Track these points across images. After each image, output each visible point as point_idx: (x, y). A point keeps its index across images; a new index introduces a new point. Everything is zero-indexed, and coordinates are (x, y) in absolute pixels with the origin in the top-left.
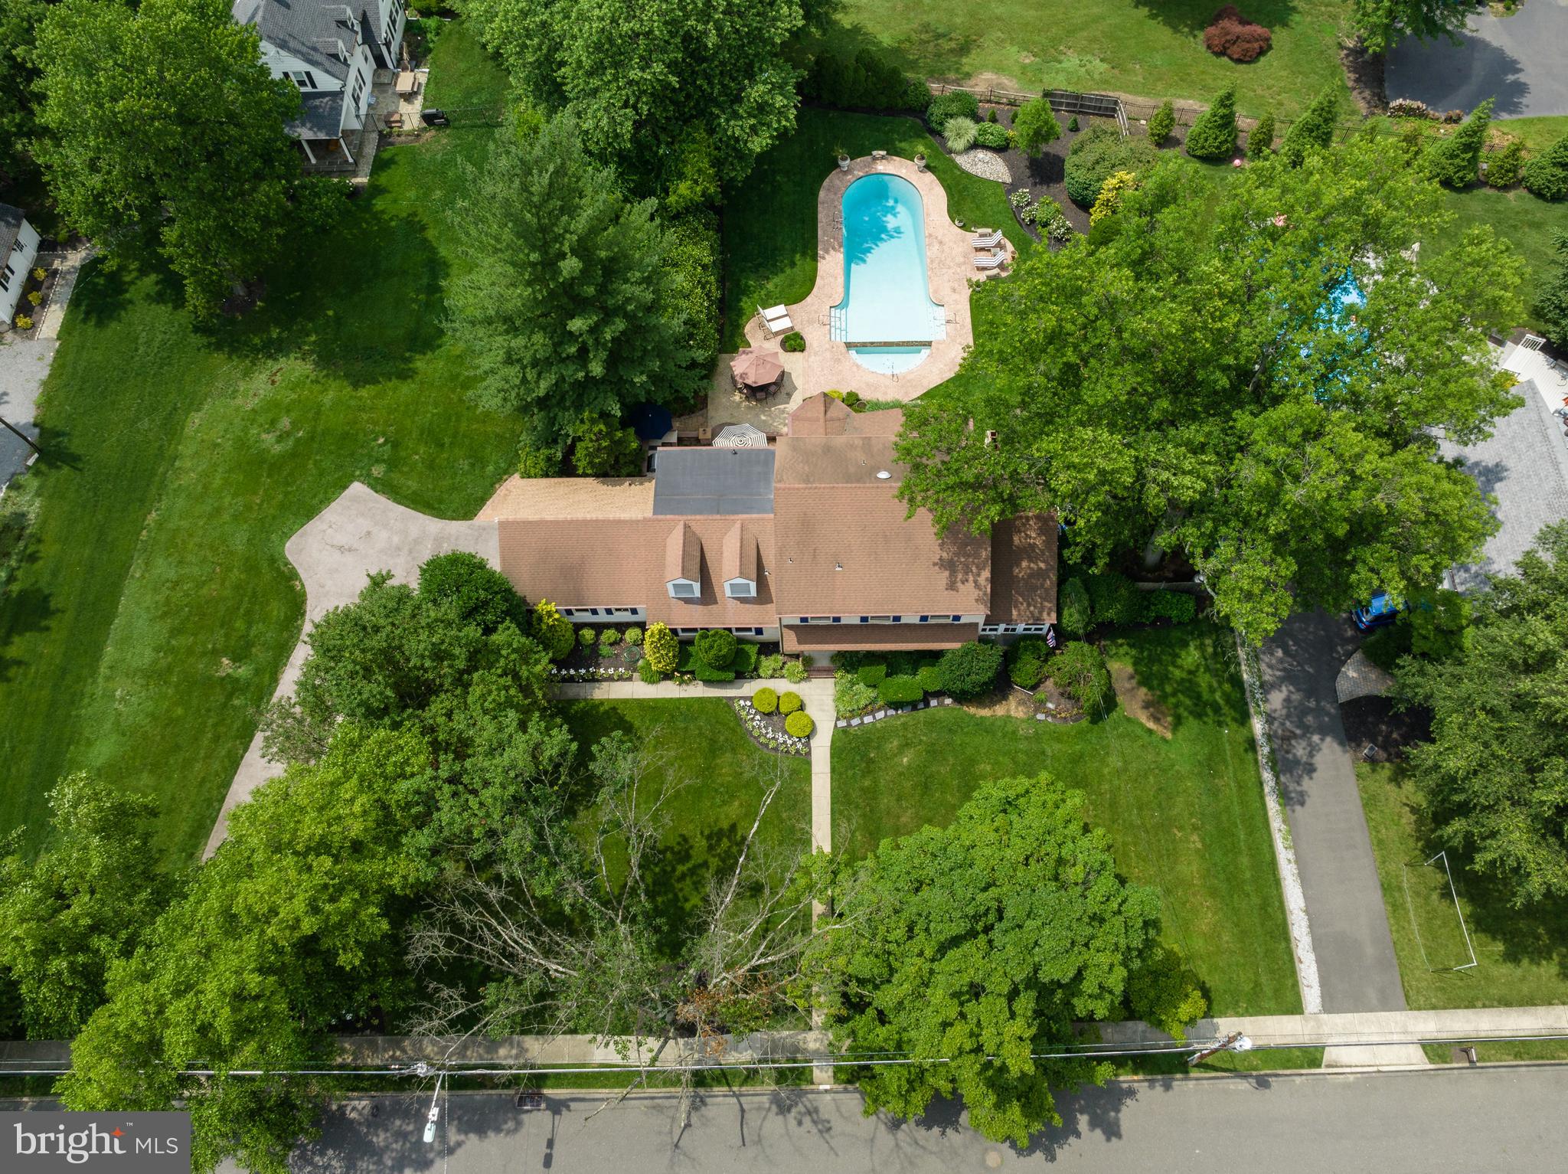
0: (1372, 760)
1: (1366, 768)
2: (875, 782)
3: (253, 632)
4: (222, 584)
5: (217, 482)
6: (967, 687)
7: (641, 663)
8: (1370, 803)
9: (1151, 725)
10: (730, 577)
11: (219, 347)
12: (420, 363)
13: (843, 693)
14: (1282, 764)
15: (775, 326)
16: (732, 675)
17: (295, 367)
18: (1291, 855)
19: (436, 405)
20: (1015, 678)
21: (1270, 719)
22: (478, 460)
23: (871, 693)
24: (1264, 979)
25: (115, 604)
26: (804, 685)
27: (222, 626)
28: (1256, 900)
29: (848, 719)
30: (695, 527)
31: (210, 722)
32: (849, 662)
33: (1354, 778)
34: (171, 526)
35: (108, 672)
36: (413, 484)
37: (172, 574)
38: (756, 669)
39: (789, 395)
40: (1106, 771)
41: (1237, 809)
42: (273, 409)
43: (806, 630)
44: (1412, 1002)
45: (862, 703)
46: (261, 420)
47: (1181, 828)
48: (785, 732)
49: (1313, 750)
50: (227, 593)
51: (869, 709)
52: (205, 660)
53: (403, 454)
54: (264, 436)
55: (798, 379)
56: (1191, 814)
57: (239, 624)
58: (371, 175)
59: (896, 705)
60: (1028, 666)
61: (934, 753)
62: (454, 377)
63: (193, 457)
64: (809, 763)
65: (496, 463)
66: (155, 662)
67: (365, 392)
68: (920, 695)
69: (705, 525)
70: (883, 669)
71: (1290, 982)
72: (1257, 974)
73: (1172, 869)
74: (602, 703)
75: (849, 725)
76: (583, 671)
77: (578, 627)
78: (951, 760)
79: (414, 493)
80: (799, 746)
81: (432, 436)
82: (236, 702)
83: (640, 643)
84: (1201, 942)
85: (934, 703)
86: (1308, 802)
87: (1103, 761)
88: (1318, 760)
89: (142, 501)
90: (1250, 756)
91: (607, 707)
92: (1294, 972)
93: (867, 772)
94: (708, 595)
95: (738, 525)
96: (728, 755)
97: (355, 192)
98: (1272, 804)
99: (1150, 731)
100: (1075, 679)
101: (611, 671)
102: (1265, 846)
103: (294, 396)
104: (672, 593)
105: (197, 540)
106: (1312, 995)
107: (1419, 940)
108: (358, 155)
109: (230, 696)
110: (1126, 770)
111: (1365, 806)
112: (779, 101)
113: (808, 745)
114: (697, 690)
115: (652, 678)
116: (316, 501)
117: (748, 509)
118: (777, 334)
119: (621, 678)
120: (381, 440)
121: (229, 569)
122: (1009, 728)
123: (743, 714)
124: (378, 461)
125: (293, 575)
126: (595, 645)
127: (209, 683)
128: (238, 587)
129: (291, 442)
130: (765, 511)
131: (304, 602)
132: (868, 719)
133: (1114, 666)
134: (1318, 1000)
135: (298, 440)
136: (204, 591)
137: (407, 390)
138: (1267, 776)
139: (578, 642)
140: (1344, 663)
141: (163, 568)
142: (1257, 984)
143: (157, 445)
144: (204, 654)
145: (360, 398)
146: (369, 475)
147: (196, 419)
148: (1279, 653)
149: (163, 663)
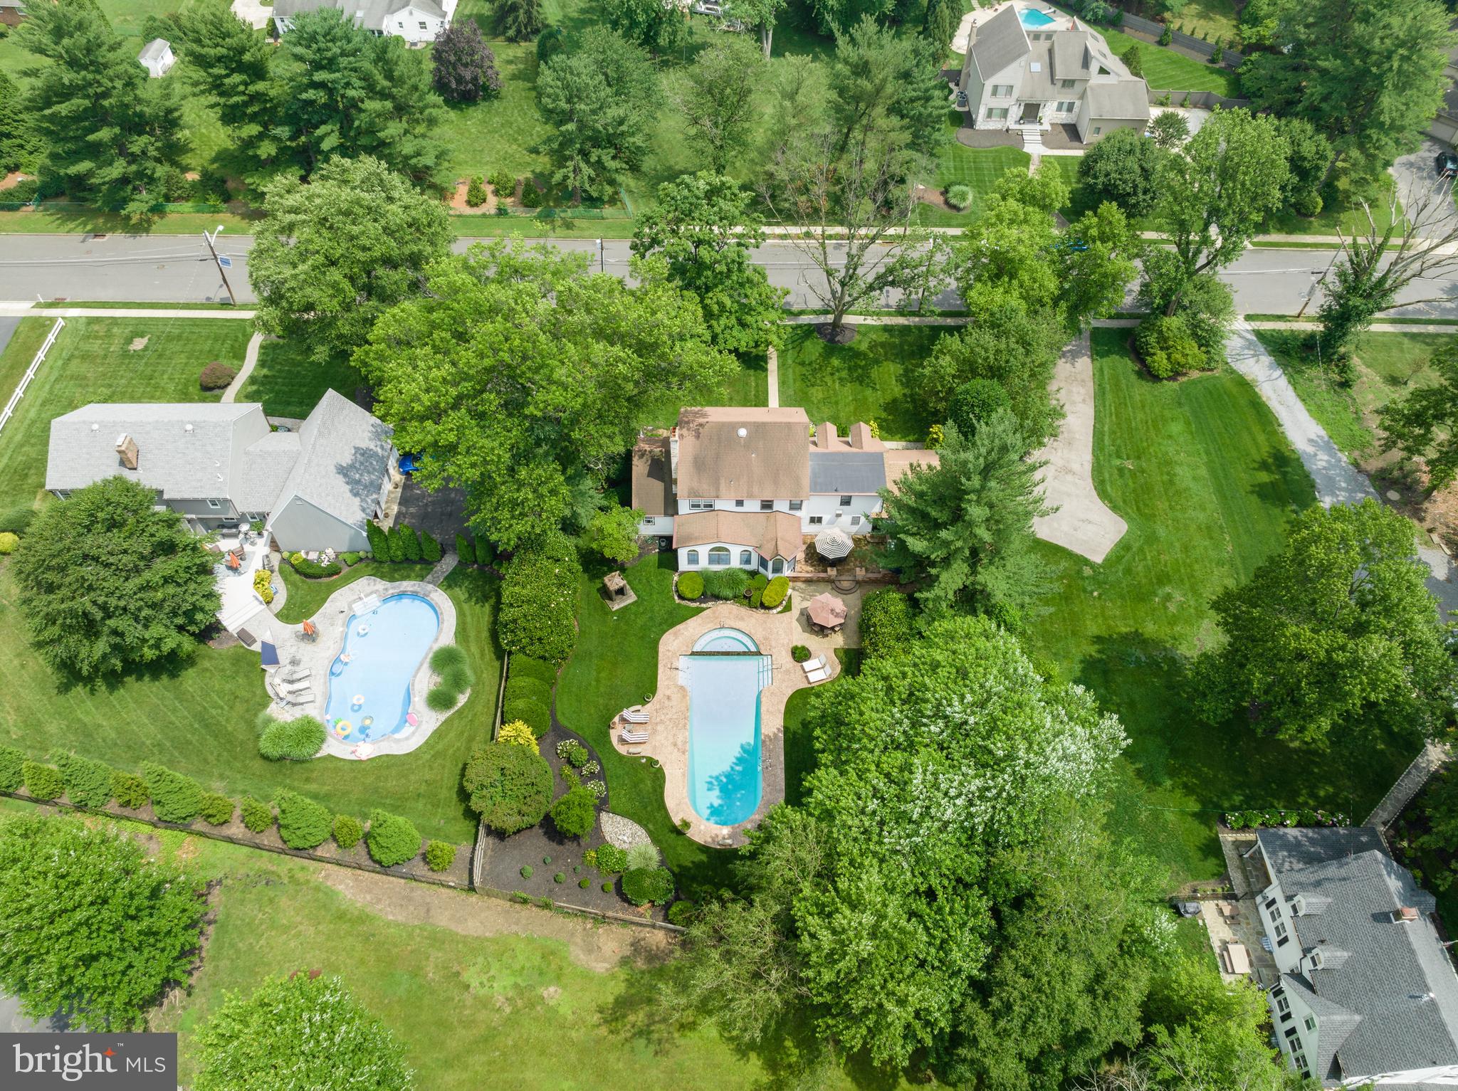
17: (1191, 650)
35: (1198, 464)
52: (1144, 467)
55: (796, 627)
58: (1219, 841)
66: (1173, 468)
109: (1118, 451)
120: (1095, 594)
124: (1091, 578)
125: (1113, 509)
127: (1134, 456)
129: (1161, 593)
131: (1099, 495)
135: (1156, 595)
137: (1093, 629)
144: (1146, 470)
146: (1092, 567)
149: (1168, 467)
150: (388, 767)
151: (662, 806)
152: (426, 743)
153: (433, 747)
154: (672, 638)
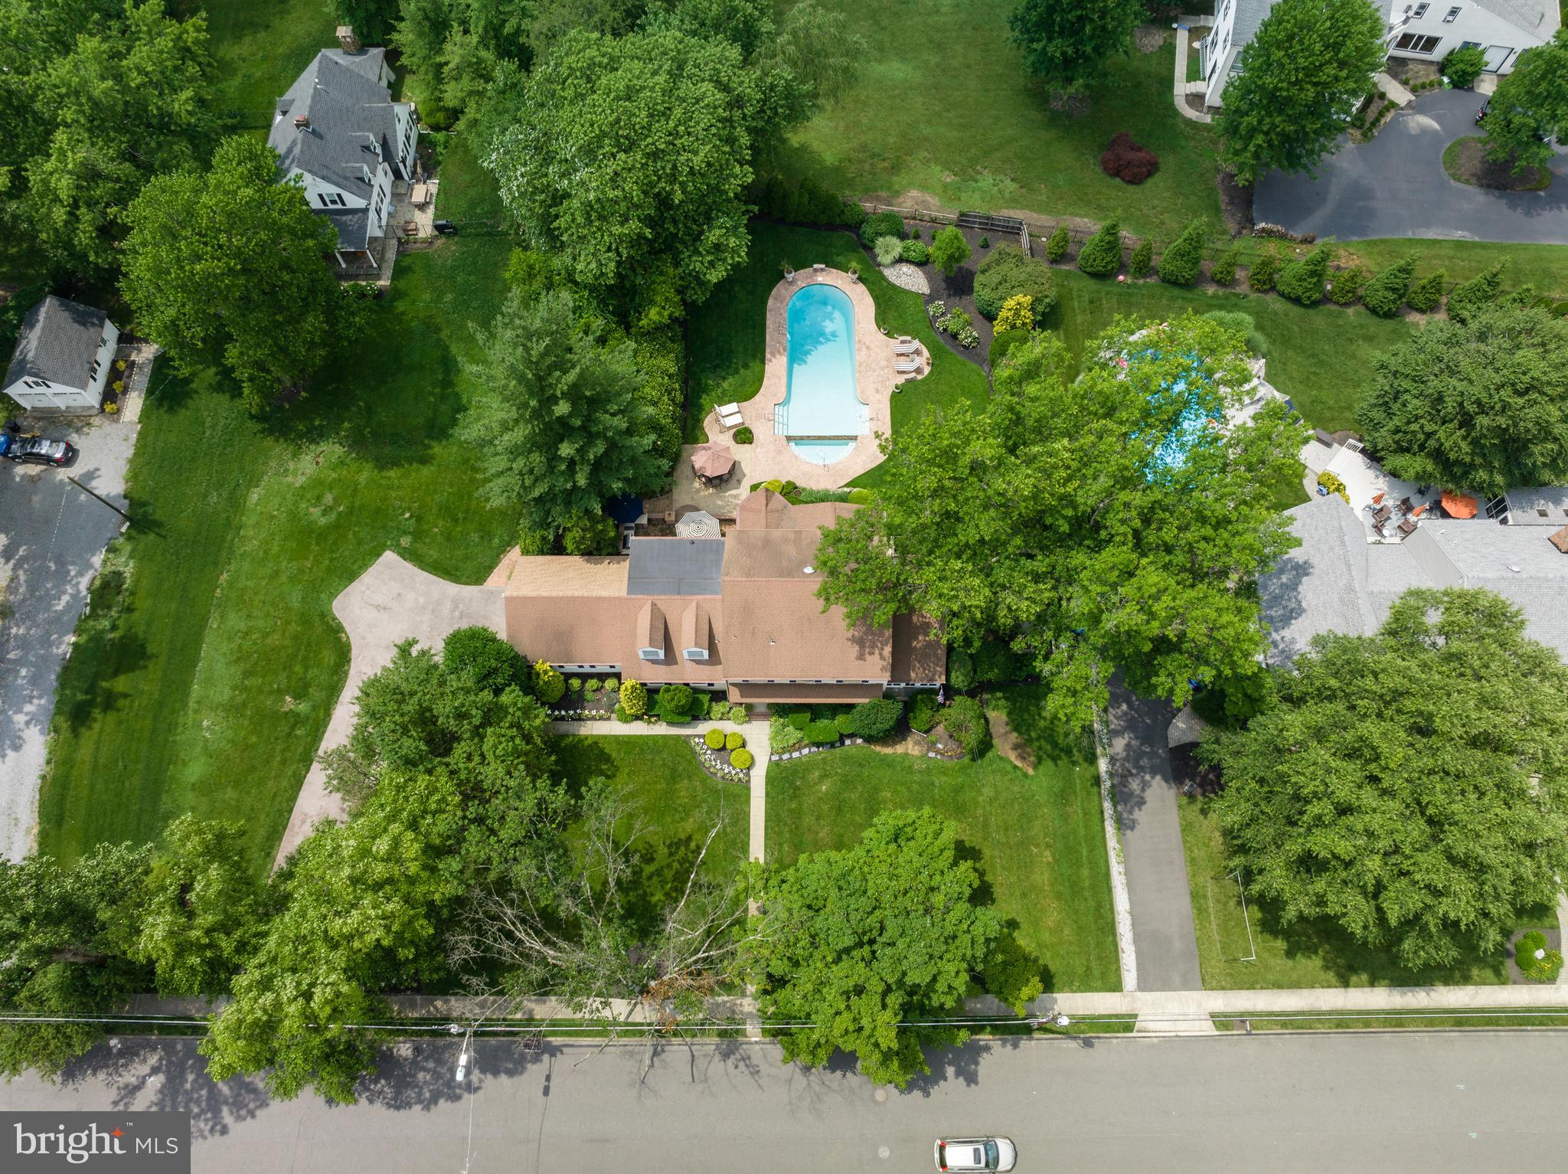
0: (1191, 796)
1: (1185, 800)
2: (800, 804)
3: (310, 675)
4: (283, 635)
5: (275, 549)
6: (874, 733)
7: (617, 706)
8: (1187, 828)
9: (1019, 764)
10: (687, 645)
11: (270, 432)
12: (437, 449)
13: (777, 733)
14: (1121, 796)
15: (730, 422)
16: (689, 719)
17: (331, 450)
18: (1121, 869)
19: (451, 485)
20: (912, 724)
21: (1113, 760)
22: (486, 535)
23: (799, 734)
24: (1094, 965)
25: (198, 650)
26: (745, 726)
27: (284, 669)
28: (1092, 903)
29: (780, 754)
30: (662, 606)
31: (278, 748)
32: (782, 711)
33: (1176, 809)
34: (240, 585)
35: (196, 706)
36: (434, 554)
37: (242, 626)
38: (708, 713)
39: (739, 482)
40: (981, 799)
41: (1082, 832)
42: (318, 485)
43: (746, 688)
44: (1207, 983)
45: (791, 742)
46: (309, 496)
47: (1037, 846)
48: (730, 764)
49: (1145, 785)
50: (287, 642)
51: (797, 746)
52: (272, 698)
53: (425, 527)
54: (312, 510)
55: (746, 467)
56: (1046, 835)
57: (298, 668)
58: (393, 279)
59: (818, 745)
60: (924, 715)
61: (847, 782)
62: (466, 461)
63: (254, 527)
64: (748, 789)
65: (501, 536)
66: (233, 698)
67: (392, 473)
68: (837, 737)
69: (669, 604)
70: (808, 716)
71: (1114, 968)
72: (1088, 960)
73: (1028, 878)
74: (586, 738)
75: (781, 759)
76: (571, 712)
77: (568, 676)
78: (860, 788)
79: (435, 561)
80: (741, 775)
81: (447, 511)
82: (298, 732)
83: (617, 690)
84: (1047, 935)
85: (848, 742)
86: (1138, 827)
87: (979, 791)
88: (1149, 794)
89: (215, 564)
90: (1095, 789)
91: (589, 741)
92: (1117, 960)
93: (794, 797)
94: (670, 658)
95: (694, 604)
96: (686, 781)
97: (380, 294)
98: (1110, 828)
99: (1016, 767)
100: (959, 727)
101: (594, 712)
102: (1102, 861)
103: (334, 475)
104: (642, 656)
105: (261, 597)
106: (1130, 976)
107: (1217, 937)
108: (381, 261)
109: (293, 727)
110: (997, 798)
111: (1183, 830)
112: (733, 242)
113: (748, 775)
114: (661, 729)
115: (626, 719)
116: (355, 567)
117: (702, 591)
118: (730, 428)
119: (601, 718)
120: (407, 515)
121: (288, 623)
122: (907, 763)
123: (698, 749)
124: (405, 533)
125: (340, 629)
126: (581, 691)
127: (276, 717)
128: (296, 638)
129: (333, 516)
130: (716, 593)
131: (349, 651)
132: (795, 755)
133: (992, 714)
134: (1135, 982)
135: (340, 514)
136: (269, 641)
137: (426, 471)
138: (1107, 805)
139: (568, 689)
140: (1174, 716)
141: (235, 621)
142: (1088, 968)
143: (224, 515)
144: (271, 693)
145: (389, 478)
146: (398, 545)
147: (254, 496)
148: (1124, 707)
149: (239, 700)
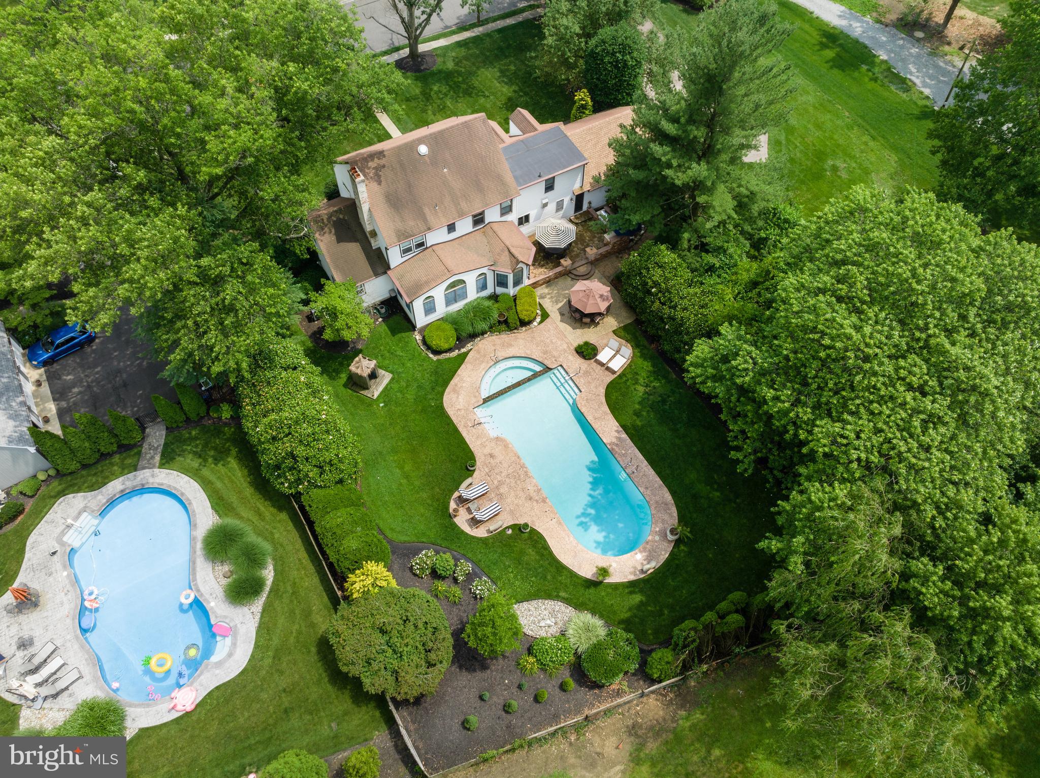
46: (858, 171)
54: (845, 164)
55: (565, 326)
63: (866, 142)
89: (861, 117)
129: (827, 168)
135: (825, 171)
143: (891, 140)
147: (891, 158)
150: (227, 701)
151: (560, 567)
152: (256, 646)
153: (268, 648)
154: (454, 396)
